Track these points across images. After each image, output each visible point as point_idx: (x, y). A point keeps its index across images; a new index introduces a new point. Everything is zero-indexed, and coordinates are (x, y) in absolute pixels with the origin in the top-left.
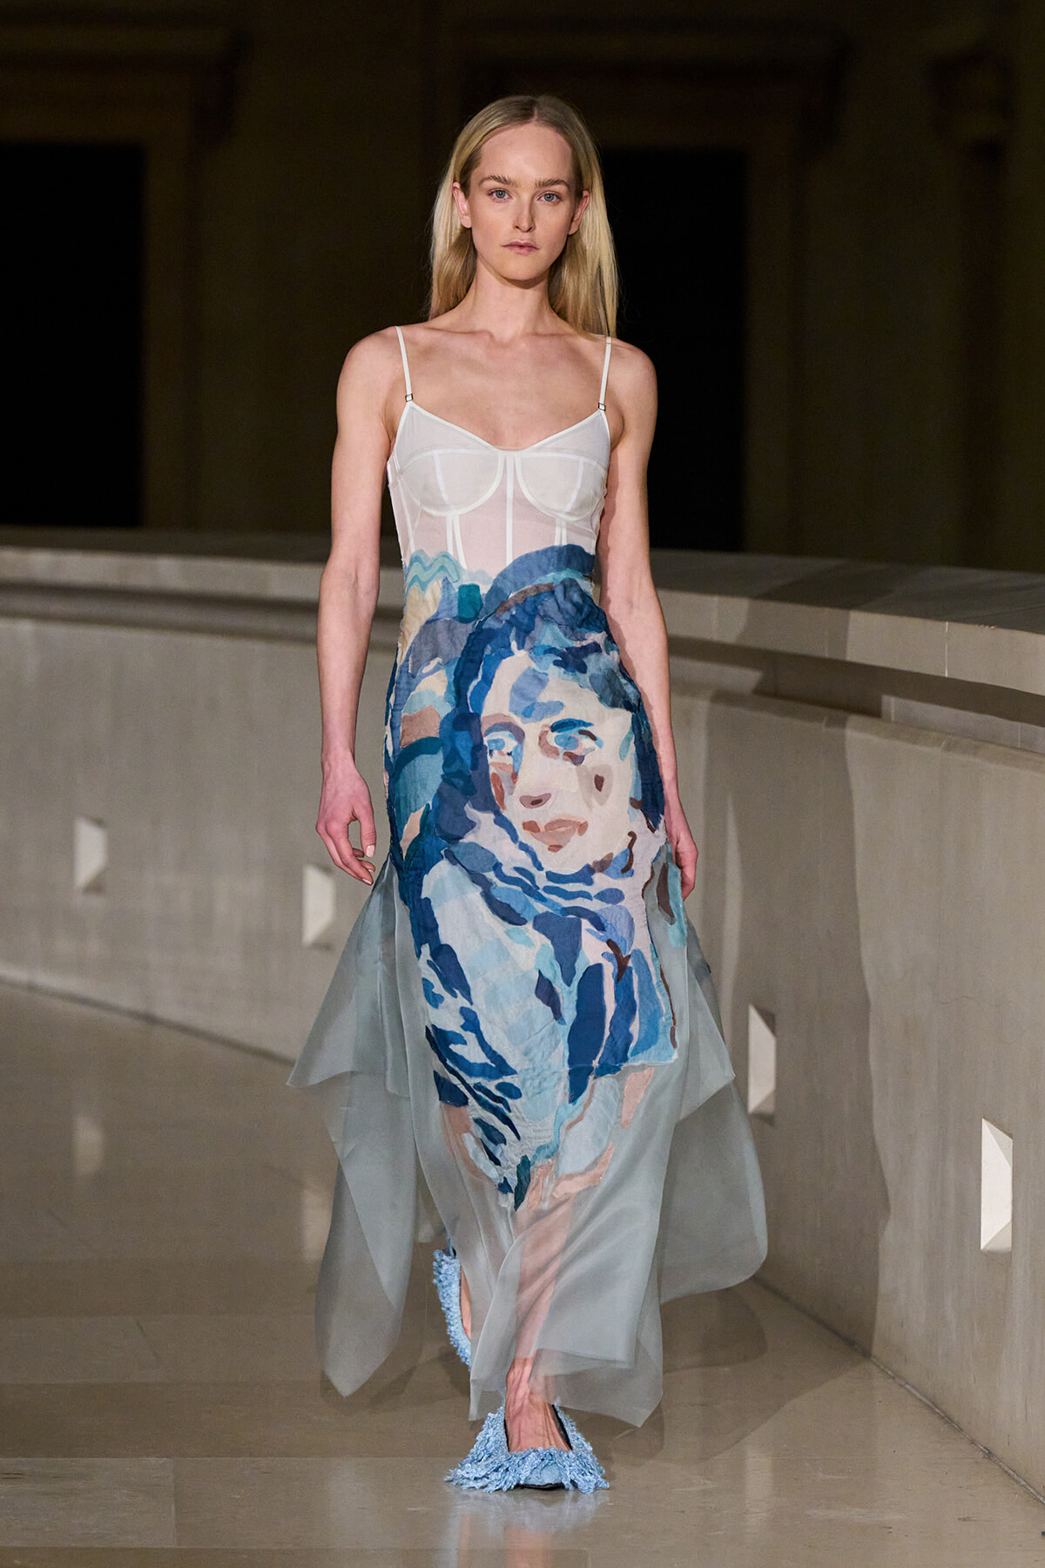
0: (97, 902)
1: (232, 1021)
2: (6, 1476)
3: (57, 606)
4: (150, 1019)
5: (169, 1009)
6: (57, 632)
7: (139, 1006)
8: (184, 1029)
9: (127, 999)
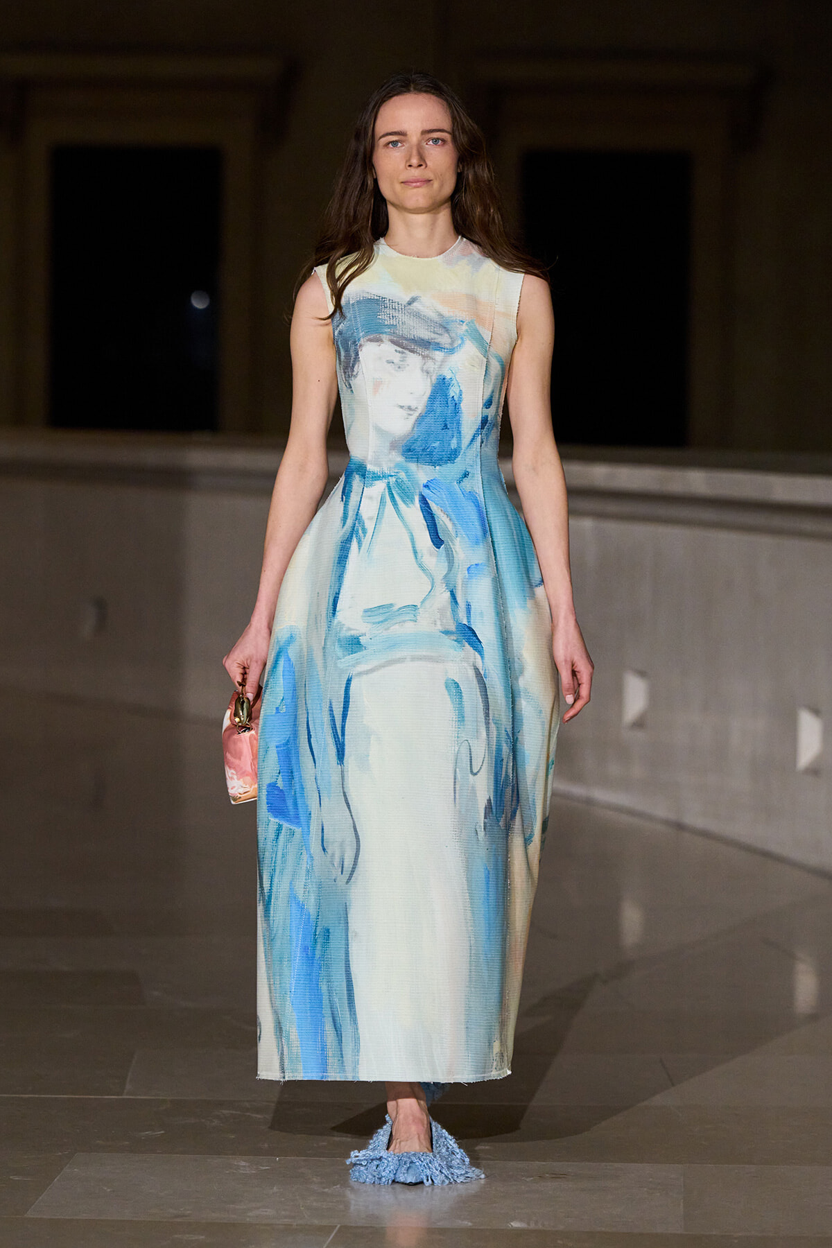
0: (640, 735)
1: (744, 828)
2: (554, 1176)
3: (612, 507)
4: (680, 827)
5: (695, 818)
6: (611, 527)
7: (672, 816)
8: (705, 834)
9: (661, 810)
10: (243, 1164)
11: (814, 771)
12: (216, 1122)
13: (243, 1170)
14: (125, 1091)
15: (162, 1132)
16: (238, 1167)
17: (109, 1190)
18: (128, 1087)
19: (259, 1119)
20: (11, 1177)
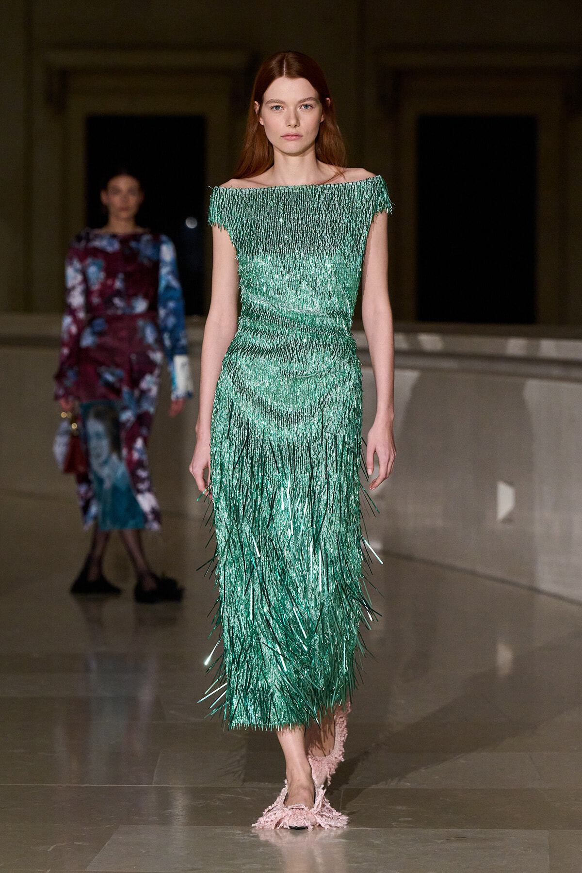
0: (509, 527)
5: (549, 585)
8: (557, 597)
12: (218, 803)
13: (238, 836)
14: (153, 781)
16: (234, 835)
17: (144, 852)
18: (155, 778)
19: (249, 800)
20: (75, 843)
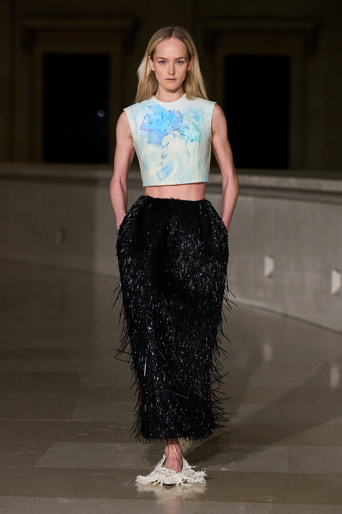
0: (271, 281)
1: (311, 316)
4: (286, 316)
5: (292, 312)
6: (260, 200)
7: (283, 312)
8: (296, 319)
9: (279, 309)
10: (118, 446)
11: (338, 294)
12: (108, 430)
13: (119, 448)
14: (73, 418)
15: (87, 434)
17: (67, 456)
20: (29, 451)
